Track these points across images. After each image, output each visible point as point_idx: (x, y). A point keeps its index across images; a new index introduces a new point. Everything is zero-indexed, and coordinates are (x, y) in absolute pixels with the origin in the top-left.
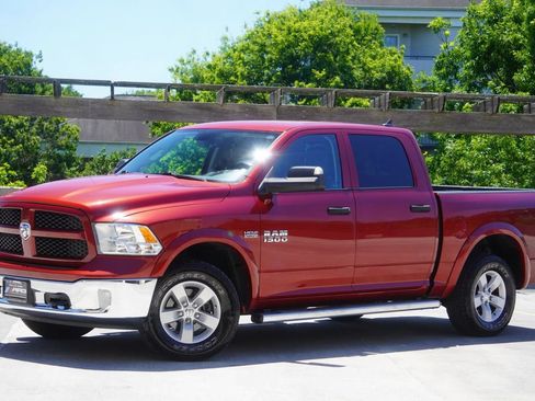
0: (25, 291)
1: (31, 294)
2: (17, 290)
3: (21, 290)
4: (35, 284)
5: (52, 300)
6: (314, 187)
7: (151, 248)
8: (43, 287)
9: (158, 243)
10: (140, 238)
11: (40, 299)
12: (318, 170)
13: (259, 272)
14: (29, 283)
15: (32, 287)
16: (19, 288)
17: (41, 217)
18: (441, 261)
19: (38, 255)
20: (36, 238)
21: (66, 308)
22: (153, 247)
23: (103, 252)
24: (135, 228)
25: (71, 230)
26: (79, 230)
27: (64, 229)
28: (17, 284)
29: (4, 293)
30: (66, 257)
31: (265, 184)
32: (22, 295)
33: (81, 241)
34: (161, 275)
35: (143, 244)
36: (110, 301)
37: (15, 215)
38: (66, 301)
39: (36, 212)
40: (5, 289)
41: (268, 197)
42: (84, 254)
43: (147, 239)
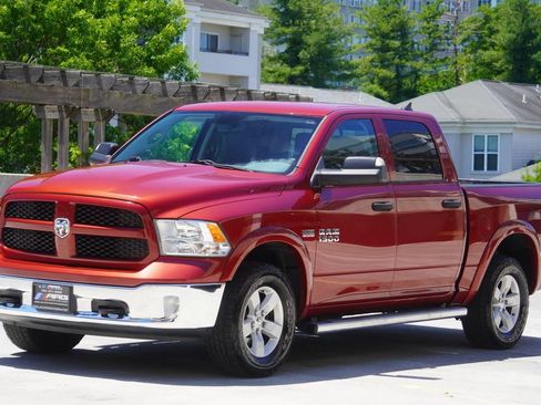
0: (66, 298)
1: (73, 299)
2: (54, 296)
3: (60, 297)
4: (78, 290)
5: (100, 307)
7: (218, 248)
8: (86, 295)
9: (226, 242)
10: (208, 238)
11: (84, 305)
12: (379, 162)
13: (314, 276)
14: (71, 288)
15: (75, 293)
16: (57, 295)
17: (85, 212)
18: (468, 263)
19: (78, 255)
20: (76, 235)
21: (121, 316)
22: (221, 246)
23: (166, 252)
24: (203, 226)
25: (126, 227)
26: (138, 227)
27: (116, 226)
28: (54, 290)
29: (33, 300)
30: (117, 258)
31: (317, 176)
32: (61, 302)
33: (140, 240)
34: (230, 279)
35: (210, 243)
36: (176, 309)
37: (45, 208)
38: (120, 309)
39: (78, 206)
40: (34, 295)
41: (319, 191)
42: (143, 254)
43: (215, 238)
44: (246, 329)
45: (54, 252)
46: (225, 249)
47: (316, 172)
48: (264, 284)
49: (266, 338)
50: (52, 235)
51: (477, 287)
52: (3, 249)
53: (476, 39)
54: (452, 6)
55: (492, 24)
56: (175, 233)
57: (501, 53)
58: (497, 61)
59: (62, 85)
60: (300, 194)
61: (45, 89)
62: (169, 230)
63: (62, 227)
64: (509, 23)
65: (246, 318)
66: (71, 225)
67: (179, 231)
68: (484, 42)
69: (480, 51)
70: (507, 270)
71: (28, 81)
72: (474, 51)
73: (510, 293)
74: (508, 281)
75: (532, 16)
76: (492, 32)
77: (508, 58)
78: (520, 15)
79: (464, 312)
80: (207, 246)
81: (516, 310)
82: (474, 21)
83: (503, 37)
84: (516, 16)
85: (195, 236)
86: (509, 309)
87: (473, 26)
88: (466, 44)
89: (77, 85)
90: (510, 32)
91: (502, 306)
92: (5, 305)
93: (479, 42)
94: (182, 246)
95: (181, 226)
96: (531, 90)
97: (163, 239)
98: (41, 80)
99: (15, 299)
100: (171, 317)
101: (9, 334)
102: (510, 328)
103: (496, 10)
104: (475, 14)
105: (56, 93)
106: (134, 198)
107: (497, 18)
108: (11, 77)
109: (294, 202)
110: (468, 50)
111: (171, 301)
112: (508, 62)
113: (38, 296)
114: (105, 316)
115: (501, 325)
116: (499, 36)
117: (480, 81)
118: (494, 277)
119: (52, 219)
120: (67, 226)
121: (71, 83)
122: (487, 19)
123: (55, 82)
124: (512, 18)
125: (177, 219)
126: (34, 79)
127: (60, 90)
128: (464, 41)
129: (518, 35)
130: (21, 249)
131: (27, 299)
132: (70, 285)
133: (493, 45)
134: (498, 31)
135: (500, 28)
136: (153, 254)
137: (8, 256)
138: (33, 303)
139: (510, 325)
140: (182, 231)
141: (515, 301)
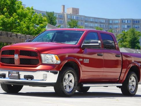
0: (17, 75)
1: (19, 75)
2: (14, 75)
3: (16, 75)
4: (20, 73)
5: (26, 77)
6: (98, 47)
7: (57, 62)
8: (22, 74)
9: (60, 60)
10: (54, 59)
11: (22, 77)
12: (99, 42)
13: (82, 71)
14: (19, 72)
15: (20, 74)
16: (15, 74)
17: (22, 52)
18: (122, 72)
19: (21, 64)
20: (20, 59)
21: (32, 79)
22: (58, 61)
23: (43, 62)
24: (53, 56)
25: (33, 56)
26: (36, 56)
27: (31, 56)
28: (14, 73)
29: (9, 76)
30: (31, 64)
31: (83, 45)
32: (16, 76)
33: (37, 59)
34: (60, 70)
35: (55, 61)
36: (46, 77)
37: (12, 52)
38: (32, 77)
39: (20, 51)
40: (9, 74)
41: (84, 49)
42: (38, 63)
43: (56, 59)
44: (65, 84)
45: (14, 63)
46: (59, 62)
47: (83, 44)
48: (69, 72)
49: (70, 87)
50: (14, 59)
51: (125, 79)
52: (1, 63)
53: (122, 40)
54: (115, 31)
55: (126, 36)
56: (46, 58)
57: (128, 43)
58: (127, 45)
59: (16, 38)
60: (79, 50)
61: (12, 39)
62: (44, 57)
63: (16, 57)
64: (130, 36)
65: (64, 81)
66: (19, 56)
67: (47, 57)
68: (124, 40)
69: (123, 42)
70: (132, 75)
71: (8, 36)
72: (121, 42)
73: (133, 81)
74: (133, 78)
75: (136, 34)
76: (126, 38)
77: (130, 44)
78: (133, 34)
79: (121, 85)
80: (54, 61)
81: (135, 86)
82: (121, 35)
83: (129, 39)
84: (132, 34)
85: (51, 58)
86: (133, 86)
87: (121, 36)
88: (119, 41)
89: (20, 38)
90: (130, 38)
91: (131, 85)
92: (1, 78)
93: (123, 40)
94: (48, 61)
95: (47, 56)
96: (136, 51)
97: (43, 59)
98: (11, 36)
99: (4, 76)
100: (45, 79)
101: (2, 87)
102: (133, 91)
103: (127, 32)
104: (121, 33)
105: (15, 40)
106: (36, 48)
107: (127, 34)
108: (3, 35)
109: (77, 52)
110: (120, 42)
111: (45, 76)
112: (130, 46)
113: (10, 75)
114: (27, 79)
115: (131, 90)
116: (127, 39)
117: (123, 48)
118: (129, 77)
119: (14, 55)
120: (18, 56)
121: (19, 37)
122: (124, 35)
123: (15, 37)
124: (131, 34)
125: (47, 54)
126: (9, 36)
127: (16, 39)
128: (119, 40)
129: (132, 39)
130: (6, 63)
131: (7, 76)
132: (18, 71)
133: (126, 41)
134: (127, 38)
135: (128, 37)
136: (40, 63)
137: (2, 65)
138: (9, 77)
139: (133, 89)
140: (48, 57)
141: (134, 83)
